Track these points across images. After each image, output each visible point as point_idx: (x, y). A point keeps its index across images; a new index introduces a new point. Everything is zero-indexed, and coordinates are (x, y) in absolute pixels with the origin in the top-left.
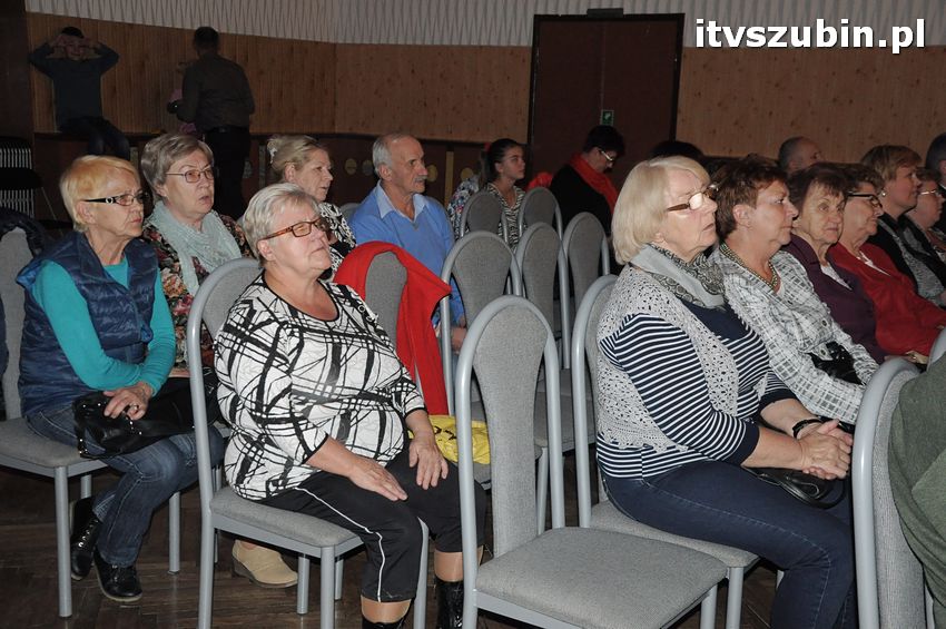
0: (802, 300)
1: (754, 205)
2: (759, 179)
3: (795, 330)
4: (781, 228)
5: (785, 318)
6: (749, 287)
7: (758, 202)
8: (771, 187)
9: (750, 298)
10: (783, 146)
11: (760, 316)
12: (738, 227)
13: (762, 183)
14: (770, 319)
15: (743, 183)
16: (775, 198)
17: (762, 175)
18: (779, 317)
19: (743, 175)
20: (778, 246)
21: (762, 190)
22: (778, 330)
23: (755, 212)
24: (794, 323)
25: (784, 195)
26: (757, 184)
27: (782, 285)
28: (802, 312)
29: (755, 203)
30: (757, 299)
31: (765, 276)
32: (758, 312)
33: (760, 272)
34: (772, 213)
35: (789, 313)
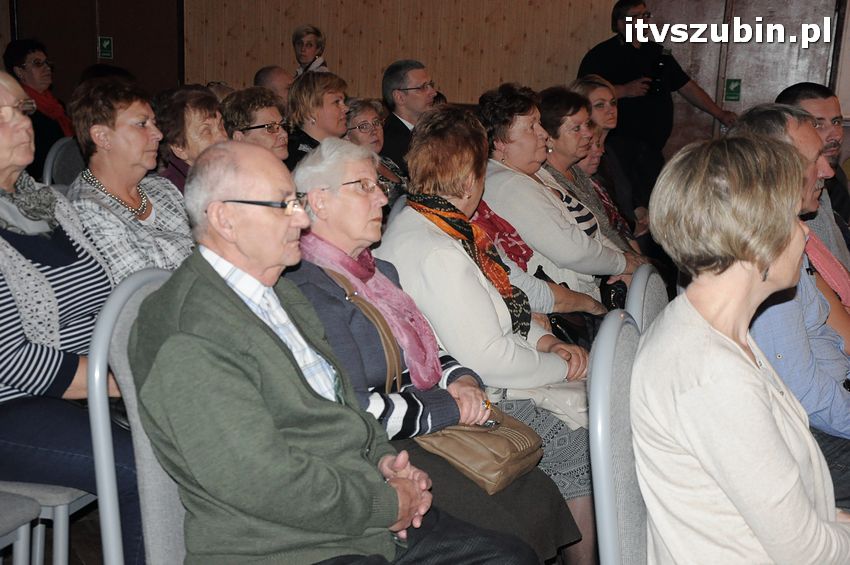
0: (173, 226)
1: (113, 126)
2: (117, 99)
3: (157, 257)
4: (144, 152)
5: (144, 244)
6: (102, 212)
7: (116, 123)
8: (131, 108)
9: (104, 224)
10: (257, 75)
11: (116, 242)
12: (98, 149)
13: (121, 104)
14: (128, 246)
15: (100, 102)
16: (135, 120)
17: (122, 94)
18: (138, 243)
19: (101, 93)
20: (143, 171)
21: (121, 111)
22: (136, 256)
23: (115, 133)
24: (155, 249)
25: (147, 118)
26: (116, 106)
27: (153, 211)
28: (168, 239)
29: (114, 124)
30: (112, 226)
31: (131, 202)
32: (113, 238)
33: (126, 198)
34: (133, 136)
35: (150, 239)
